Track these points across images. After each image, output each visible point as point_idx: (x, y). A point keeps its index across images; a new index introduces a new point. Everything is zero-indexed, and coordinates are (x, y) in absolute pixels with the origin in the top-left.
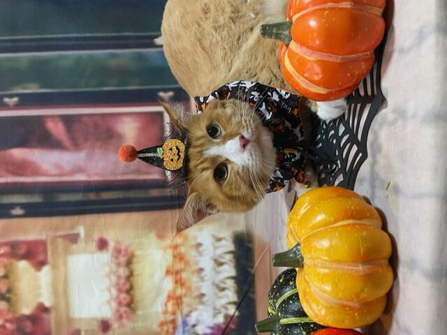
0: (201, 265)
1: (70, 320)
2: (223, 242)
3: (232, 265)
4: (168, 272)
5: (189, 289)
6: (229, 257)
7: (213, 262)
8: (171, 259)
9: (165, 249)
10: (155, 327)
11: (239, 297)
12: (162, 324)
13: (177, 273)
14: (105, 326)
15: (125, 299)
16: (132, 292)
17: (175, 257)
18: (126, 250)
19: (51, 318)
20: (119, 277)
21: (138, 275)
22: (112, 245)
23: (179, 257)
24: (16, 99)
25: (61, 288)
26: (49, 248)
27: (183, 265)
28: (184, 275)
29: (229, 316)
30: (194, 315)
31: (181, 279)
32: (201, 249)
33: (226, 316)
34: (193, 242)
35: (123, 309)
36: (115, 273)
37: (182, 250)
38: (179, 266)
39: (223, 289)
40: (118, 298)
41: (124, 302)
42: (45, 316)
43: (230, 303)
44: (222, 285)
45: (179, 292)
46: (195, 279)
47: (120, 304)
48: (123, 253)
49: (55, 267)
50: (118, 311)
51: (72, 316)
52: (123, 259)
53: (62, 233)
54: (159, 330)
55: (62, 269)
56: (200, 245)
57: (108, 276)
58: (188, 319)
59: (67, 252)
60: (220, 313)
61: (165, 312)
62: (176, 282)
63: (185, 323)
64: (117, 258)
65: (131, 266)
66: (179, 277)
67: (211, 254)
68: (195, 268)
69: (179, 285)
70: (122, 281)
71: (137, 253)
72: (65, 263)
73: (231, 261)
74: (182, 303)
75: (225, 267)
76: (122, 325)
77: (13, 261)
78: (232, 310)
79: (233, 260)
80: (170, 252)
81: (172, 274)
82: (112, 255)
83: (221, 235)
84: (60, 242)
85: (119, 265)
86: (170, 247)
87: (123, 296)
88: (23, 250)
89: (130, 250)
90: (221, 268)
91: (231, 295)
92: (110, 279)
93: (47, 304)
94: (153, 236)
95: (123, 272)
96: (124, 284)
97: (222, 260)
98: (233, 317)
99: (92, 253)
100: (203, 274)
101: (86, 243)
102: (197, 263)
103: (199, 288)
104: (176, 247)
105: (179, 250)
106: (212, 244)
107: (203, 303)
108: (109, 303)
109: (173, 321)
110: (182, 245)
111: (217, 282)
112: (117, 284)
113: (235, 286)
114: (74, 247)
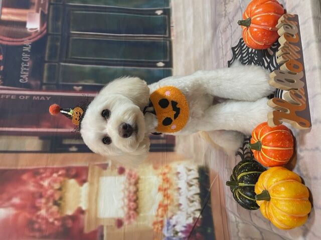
0: (180, 186)
1: (97, 219)
2: (192, 172)
3: (198, 186)
4: (160, 189)
5: (172, 201)
6: (196, 181)
7: (186, 184)
8: (162, 181)
9: (158, 175)
10: (150, 226)
11: (202, 206)
12: (155, 224)
13: (165, 190)
14: (120, 223)
15: (133, 205)
16: (137, 201)
17: (164, 180)
18: (135, 175)
19: (85, 218)
20: (130, 192)
21: (142, 191)
22: (127, 171)
23: (166, 180)
24: (80, 88)
25: (94, 198)
26: (90, 171)
27: (168, 185)
28: (169, 192)
29: (196, 218)
30: (174, 217)
31: (167, 194)
32: (180, 175)
33: (194, 219)
34: (174, 172)
35: (132, 212)
36: (127, 189)
37: (168, 176)
38: (166, 186)
39: (192, 202)
40: (128, 205)
41: (132, 208)
42: (82, 216)
43: (196, 210)
44: (192, 199)
45: (166, 202)
46: (176, 194)
47: (130, 209)
48: (133, 177)
49: (92, 184)
50: (128, 213)
51: (98, 216)
52: (133, 181)
53: (99, 163)
54: (153, 227)
55: (96, 185)
56: (178, 173)
57: (123, 191)
58: (171, 221)
59: (100, 175)
60: (190, 217)
61: (157, 216)
62: (164, 196)
63: (169, 223)
64: (129, 179)
65: (138, 185)
66: (166, 192)
67: (186, 179)
68: (176, 187)
69: (166, 198)
70: (131, 195)
71: (141, 177)
72: (98, 181)
73: (197, 184)
74: (167, 209)
75: (194, 187)
76: (130, 223)
77: (66, 179)
78: (198, 215)
79: (198, 183)
80: (161, 177)
81: (162, 190)
82: (127, 178)
83: (191, 168)
84: (97, 169)
85: (130, 184)
86: (161, 174)
87: (132, 204)
88: (74, 173)
89: (137, 175)
90: (191, 188)
91: (197, 205)
92: (124, 193)
93: (84, 208)
94: (151, 167)
95: (132, 188)
96: (133, 196)
97: (192, 183)
98: (198, 219)
99: (115, 176)
100: (181, 191)
101: (112, 170)
102: (177, 184)
103: (178, 200)
104: (164, 174)
105: (166, 176)
106: (186, 173)
107: (180, 210)
108: (123, 208)
109: (162, 222)
110: (168, 173)
111: (189, 197)
112: (129, 196)
113: (200, 199)
114: (104, 172)
